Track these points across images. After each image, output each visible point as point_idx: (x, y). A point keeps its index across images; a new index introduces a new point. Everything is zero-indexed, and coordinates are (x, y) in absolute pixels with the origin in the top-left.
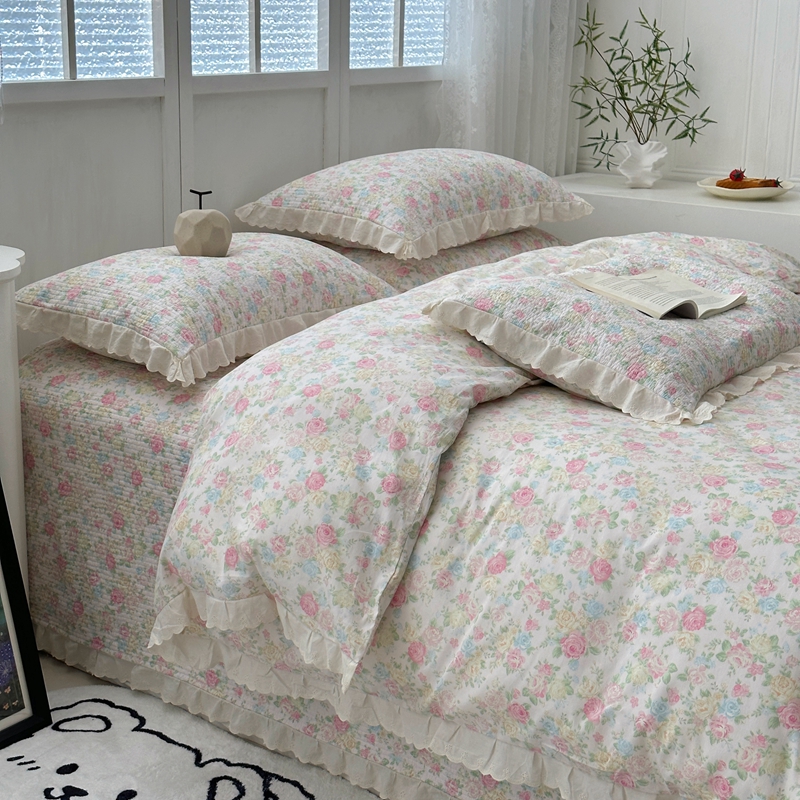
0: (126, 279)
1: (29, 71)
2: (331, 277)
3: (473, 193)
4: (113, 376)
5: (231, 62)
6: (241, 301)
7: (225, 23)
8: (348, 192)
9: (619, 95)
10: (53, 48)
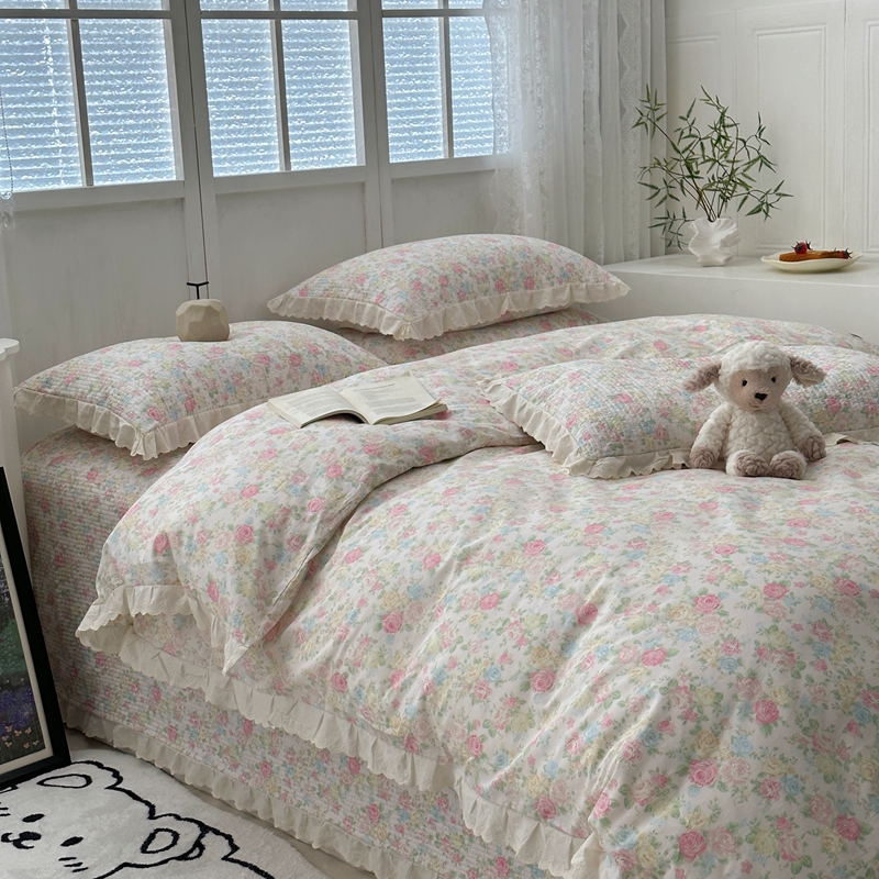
0: (112, 364)
1: (47, 181)
2: (322, 359)
3: (491, 276)
4: (102, 455)
5: (260, 162)
6: (218, 381)
7: (251, 126)
8: (361, 280)
9: (687, 173)
10: (71, 158)
